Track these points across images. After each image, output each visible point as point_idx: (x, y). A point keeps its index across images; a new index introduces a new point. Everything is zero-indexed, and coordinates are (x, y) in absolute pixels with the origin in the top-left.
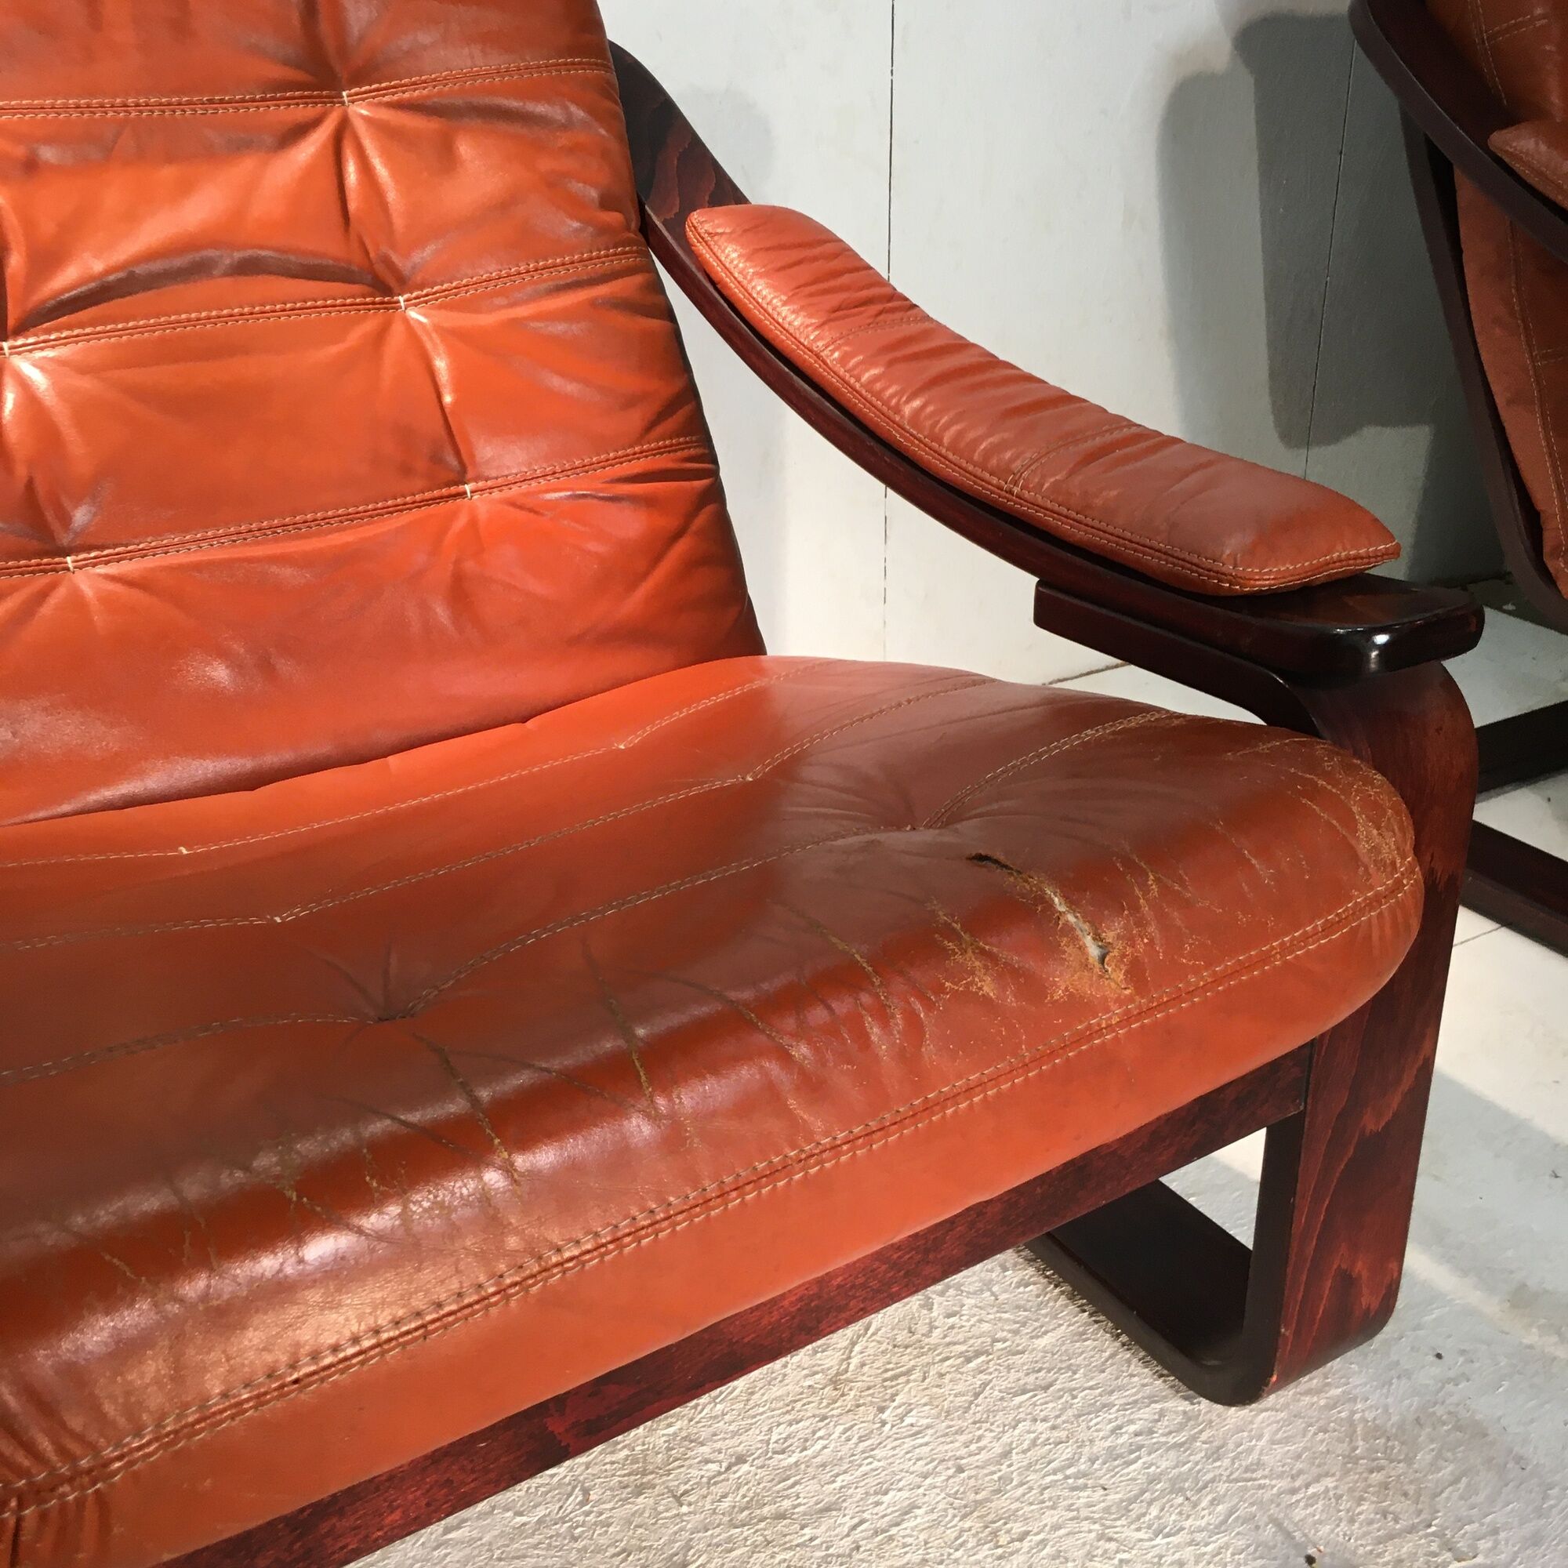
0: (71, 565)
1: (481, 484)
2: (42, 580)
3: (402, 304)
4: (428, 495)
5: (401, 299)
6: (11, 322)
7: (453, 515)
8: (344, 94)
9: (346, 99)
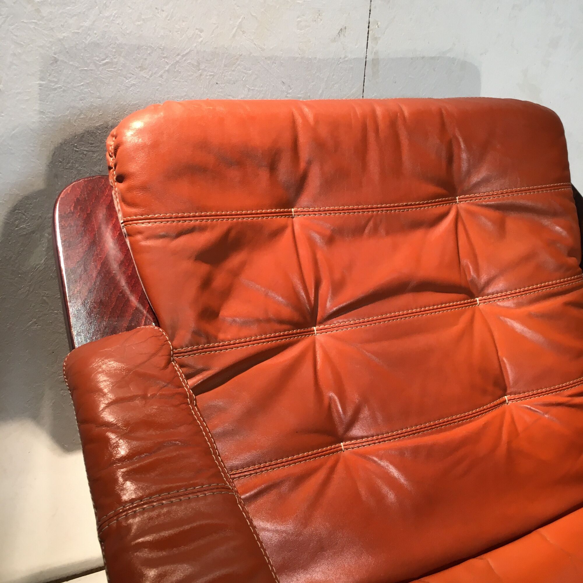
0: (343, 447)
1: (513, 396)
2: (332, 458)
3: (478, 302)
4: (492, 404)
5: (477, 299)
6: (319, 318)
7: (503, 413)
8: (457, 198)
9: (457, 200)
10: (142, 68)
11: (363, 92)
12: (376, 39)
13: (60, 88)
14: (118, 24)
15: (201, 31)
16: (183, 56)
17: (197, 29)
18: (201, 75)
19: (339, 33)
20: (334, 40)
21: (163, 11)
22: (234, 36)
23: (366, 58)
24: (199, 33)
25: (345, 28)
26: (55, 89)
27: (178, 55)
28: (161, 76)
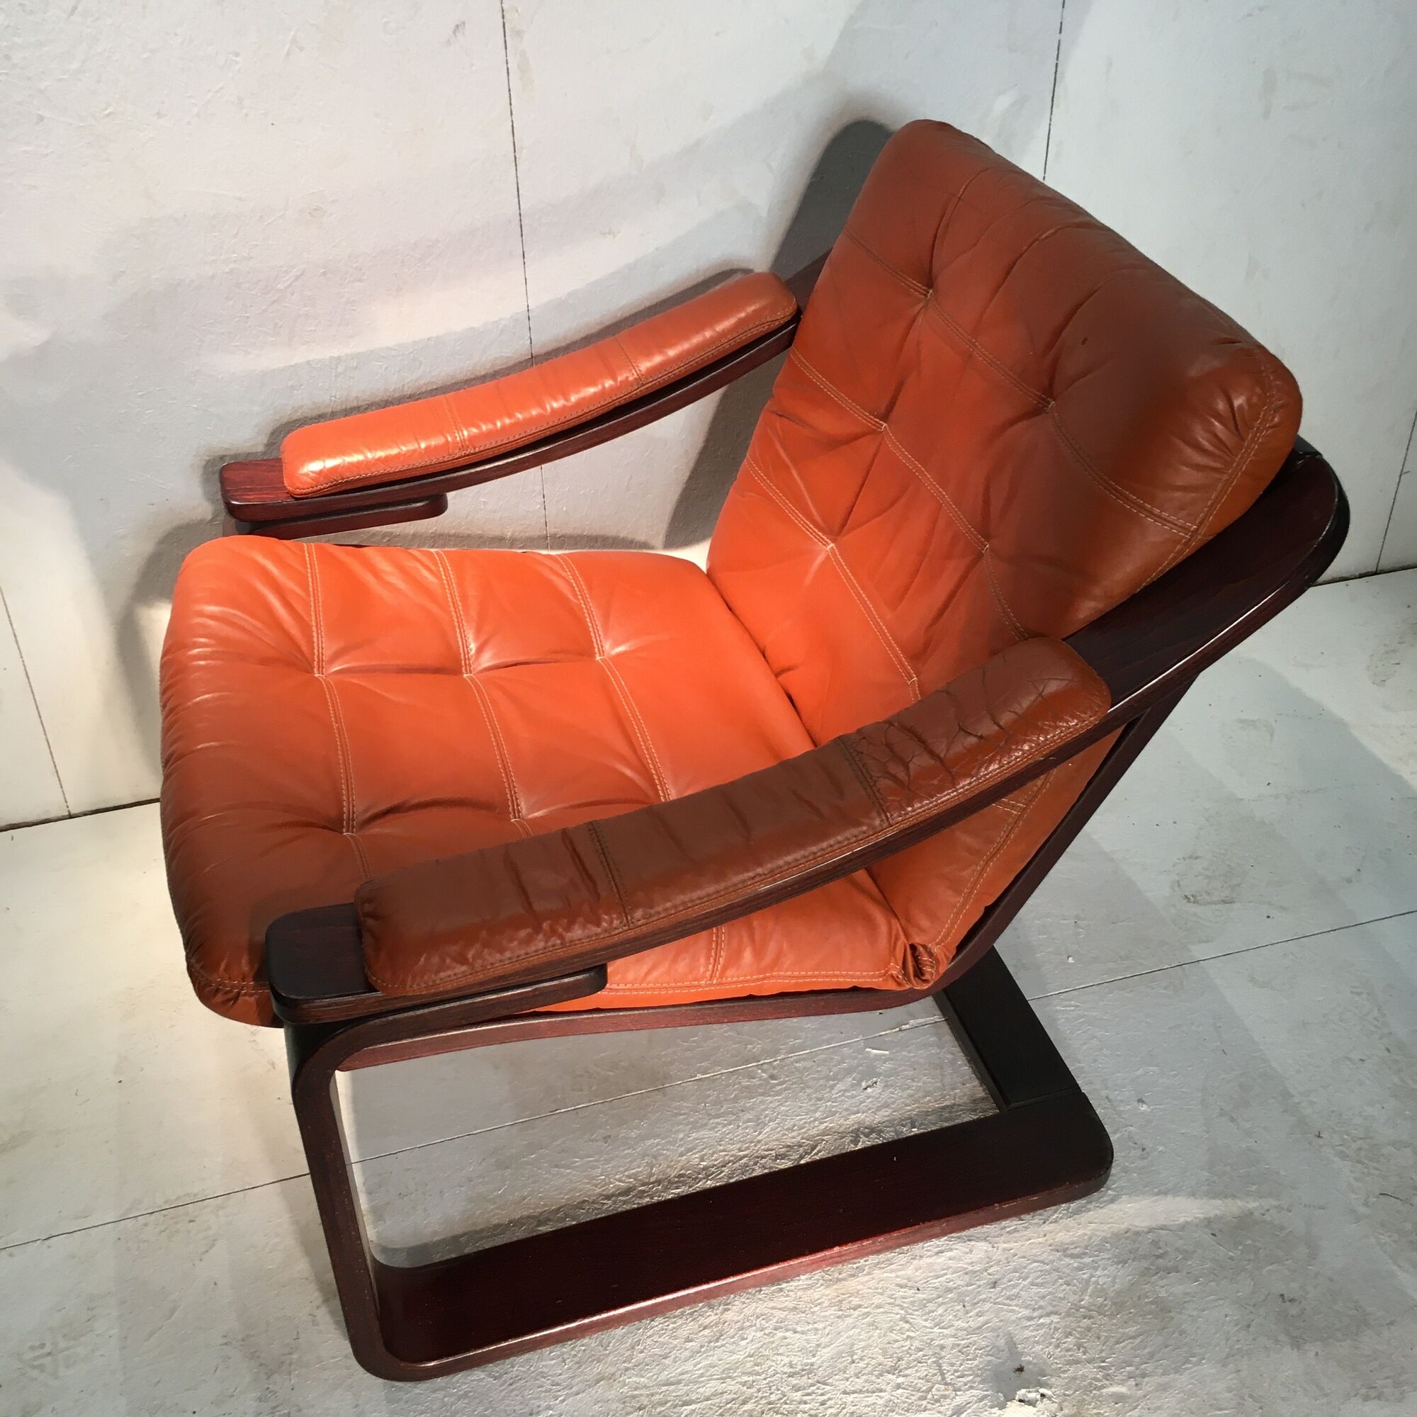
10: (159, 115)
11: (512, 114)
12: (519, 33)
13: (52, 152)
14: (117, 60)
15: (237, 55)
16: (217, 92)
17: (230, 53)
18: (247, 115)
19: (454, 32)
20: (448, 42)
21: (176, 35)
22: (288, 54)
23: (507, 63)
24: (234, 58)
25: (464, 23)
26: (47, 155)
27: (209, 91)
28: (189, 123)
